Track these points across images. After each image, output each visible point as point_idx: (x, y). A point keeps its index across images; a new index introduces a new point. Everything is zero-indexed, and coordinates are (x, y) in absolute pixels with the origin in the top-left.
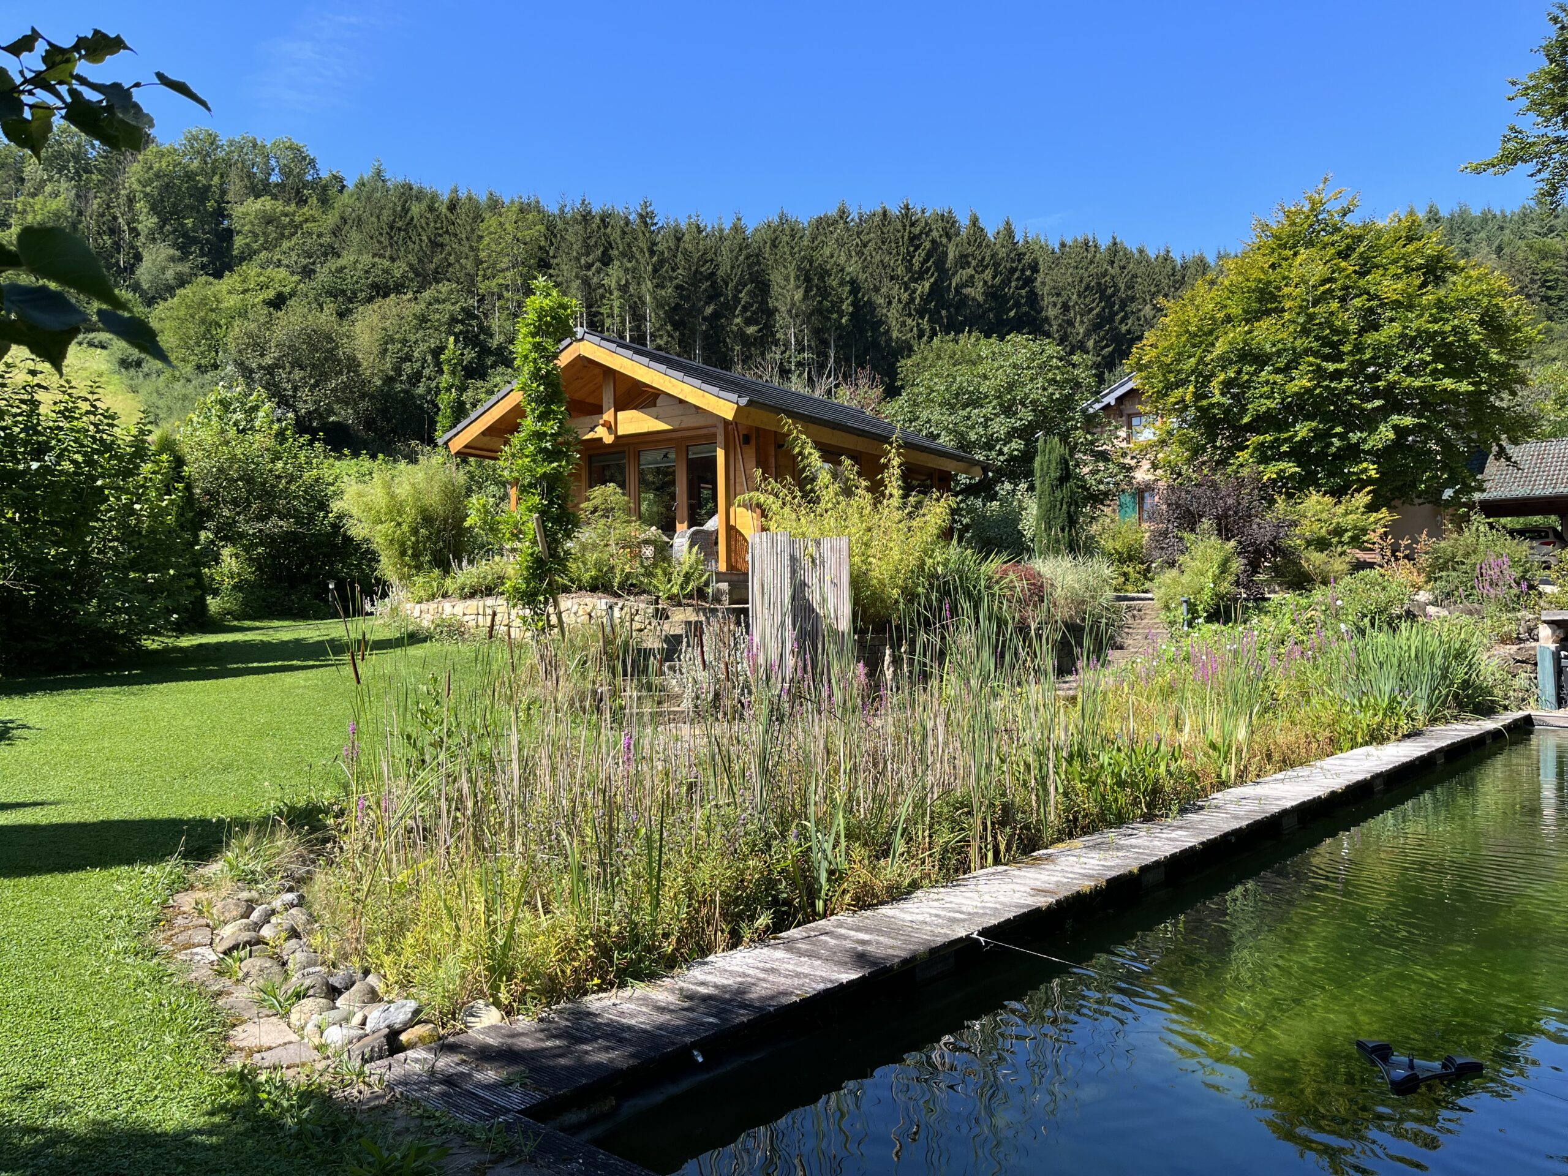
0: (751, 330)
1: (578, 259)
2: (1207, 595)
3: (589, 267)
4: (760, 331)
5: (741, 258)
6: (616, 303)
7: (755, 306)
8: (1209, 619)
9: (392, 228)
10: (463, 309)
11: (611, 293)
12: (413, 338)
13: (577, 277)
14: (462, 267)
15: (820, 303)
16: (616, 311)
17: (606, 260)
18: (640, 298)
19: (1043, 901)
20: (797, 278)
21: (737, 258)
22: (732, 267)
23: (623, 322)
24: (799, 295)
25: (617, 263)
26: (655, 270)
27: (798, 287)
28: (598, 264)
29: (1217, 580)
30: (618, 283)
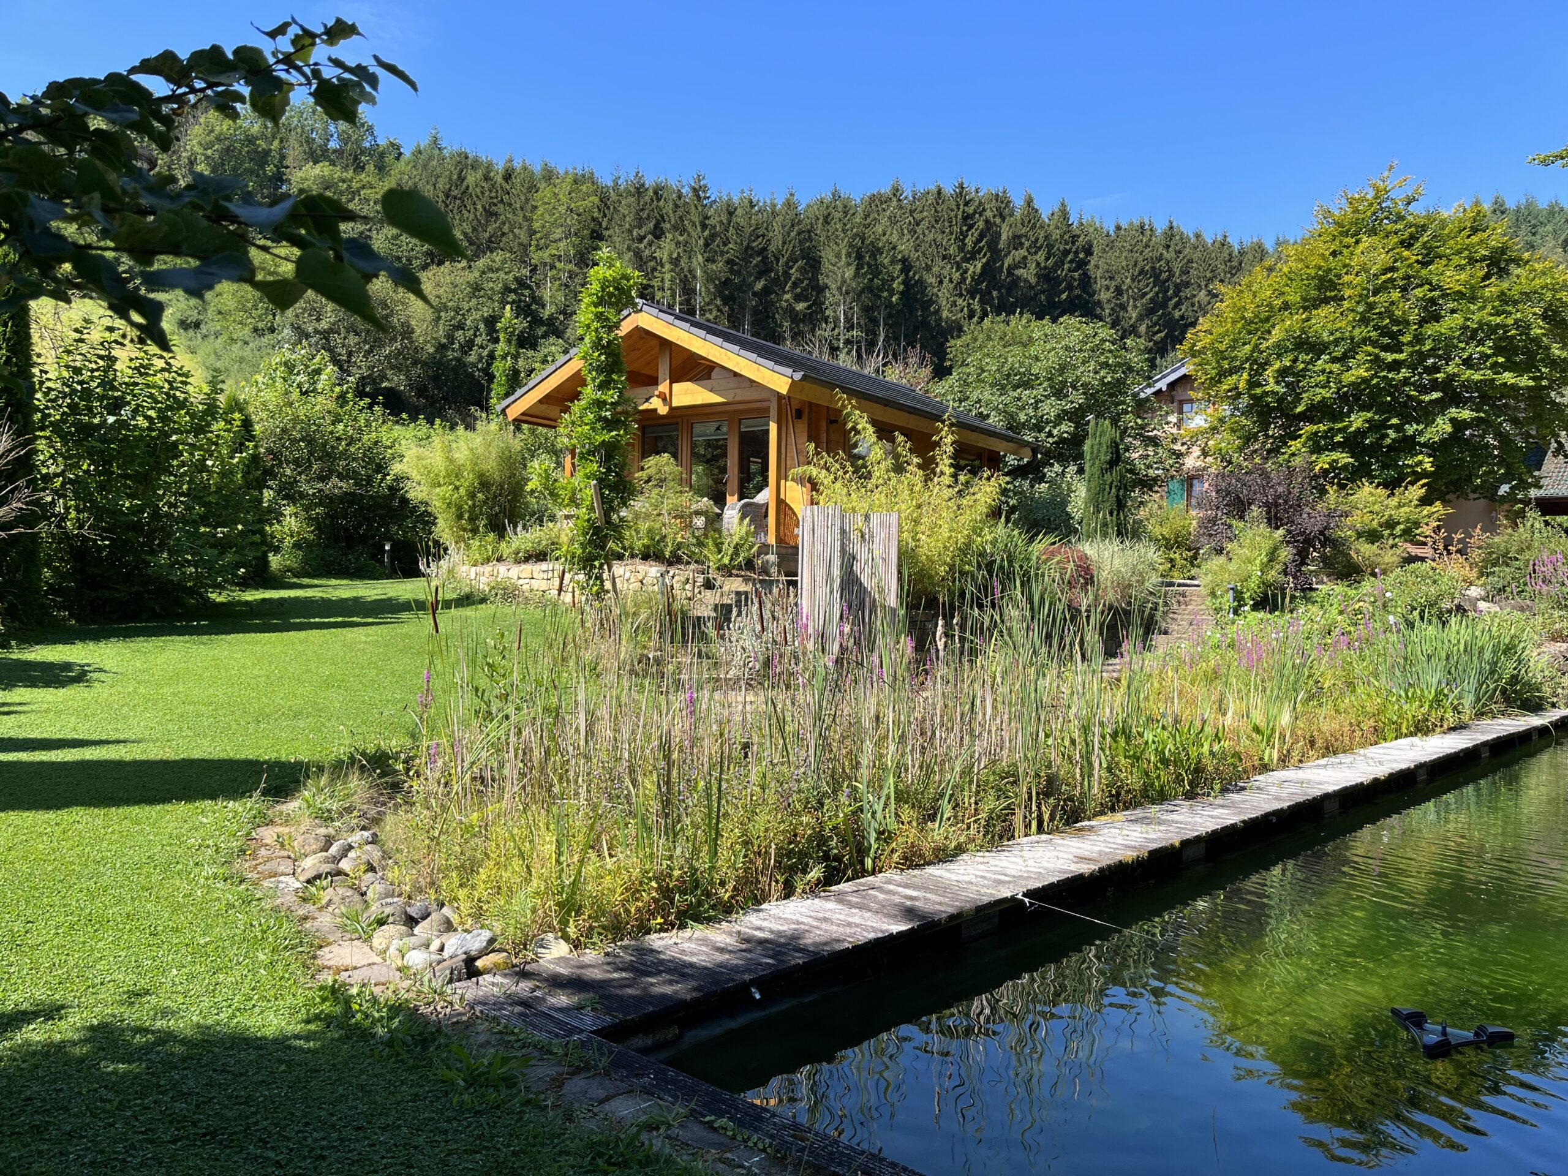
0: (801, 306)
1: (630, 231)
2: (1253, 584)
3: (641, 239)
4: (809, 307)
5: (793, 234)
6: (667, 276)
7: (806, 282)
8: (1256, 607)
9: (447, 196)
10: (516, 279)
11: (662, 266)
12: (466, 306)
13: (629, 249)
14: (515, 235)
15: (871, 280)
16: (667, 284)
17: (658, 233)
18: (690, 271)
19: (1086, 869)
20: (849, 255)
21: (789, 234)
22: (784, 243)
23: (673, 296)
24: (849, 273)
25: (669, 236)
26: (707, 245)
27: (849, 264)
28: (650, 237)
29: (1265, 568)
30: (670, 255)
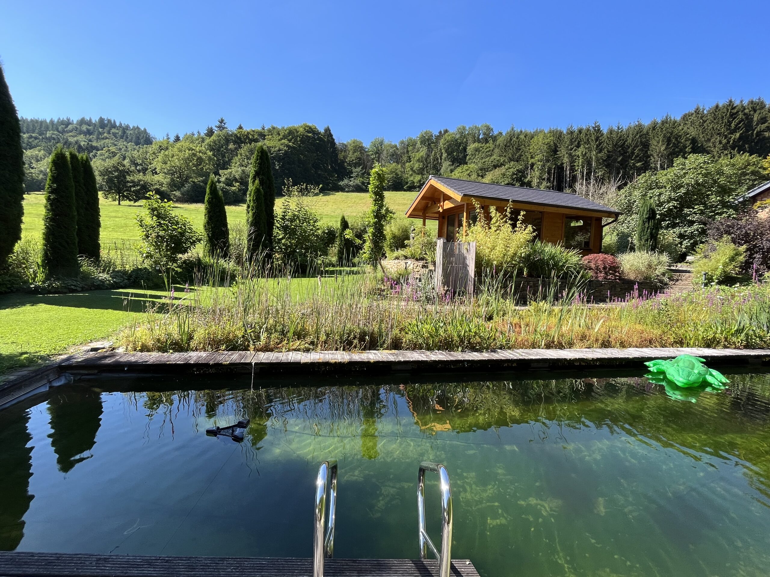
0: (639, 164)
3: (571, 149)
4: (642, 165)
6: (580, 161)
11: (579, 157)
13: (567, 153)
15: (674, 149)
17: (578, 146)
18: (590, 157)
20: (663, 141)
23: (583, 167)
24: (663, 148)
25: (582, 146)
30: (582, 153)
